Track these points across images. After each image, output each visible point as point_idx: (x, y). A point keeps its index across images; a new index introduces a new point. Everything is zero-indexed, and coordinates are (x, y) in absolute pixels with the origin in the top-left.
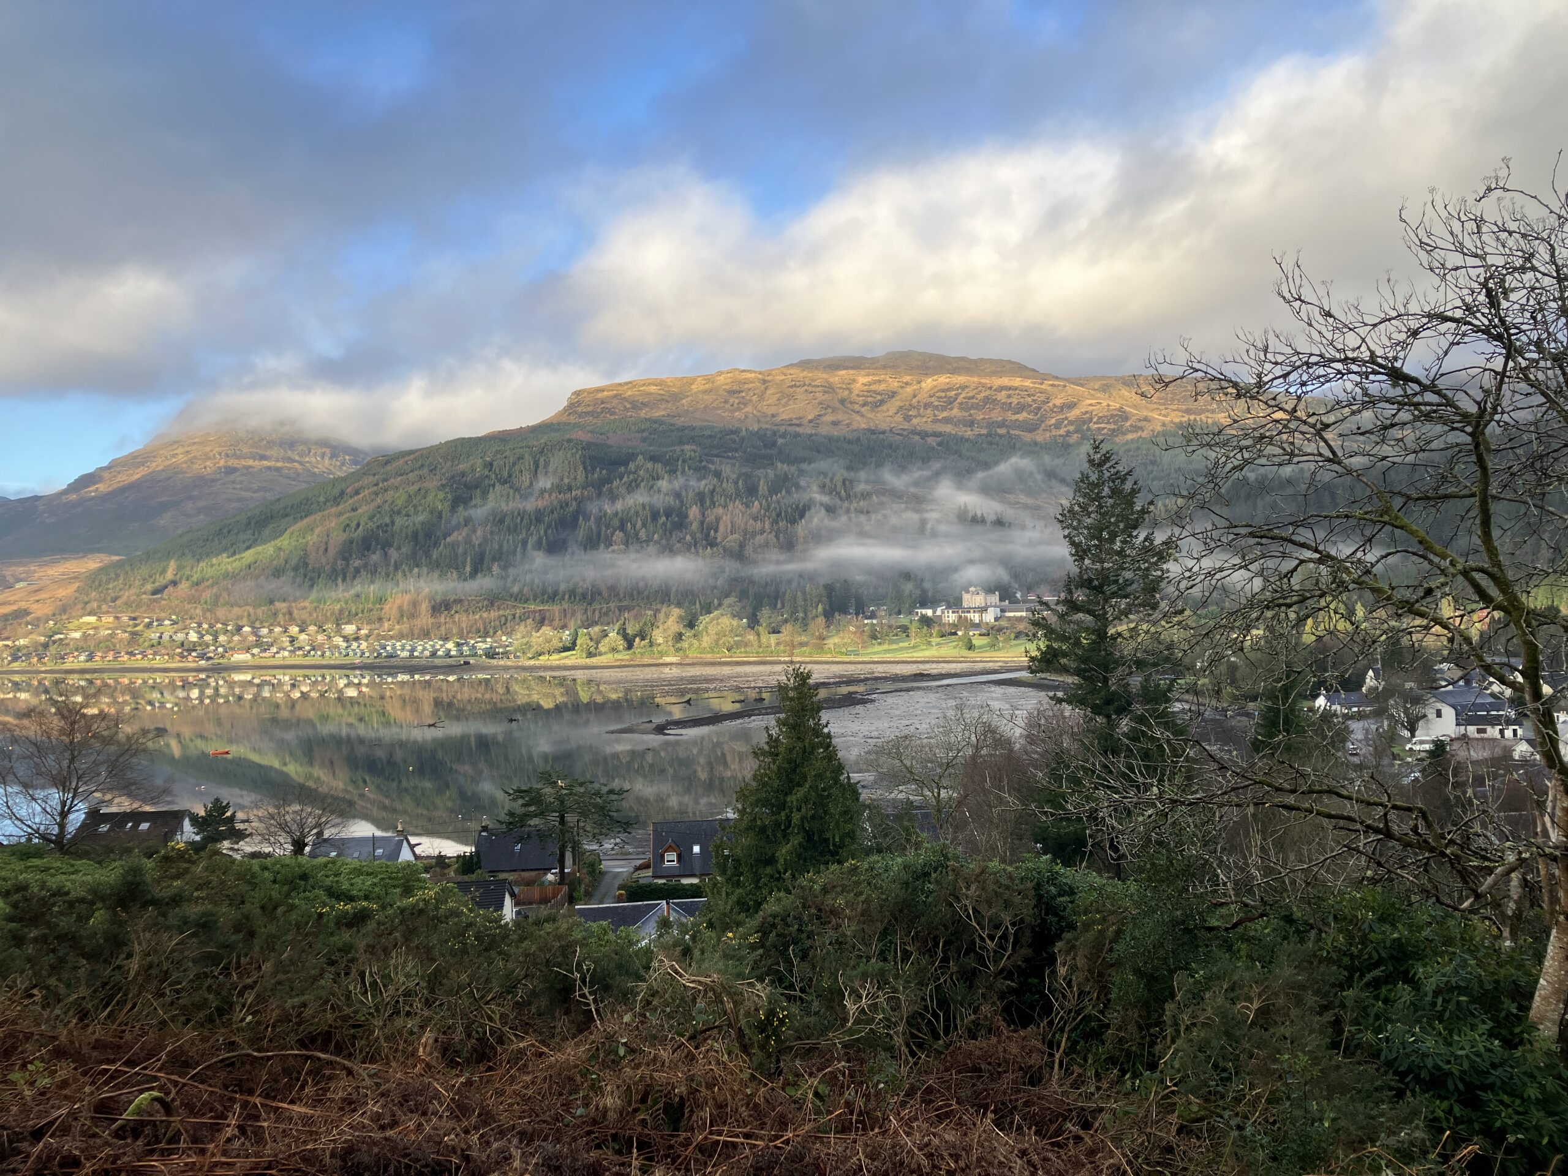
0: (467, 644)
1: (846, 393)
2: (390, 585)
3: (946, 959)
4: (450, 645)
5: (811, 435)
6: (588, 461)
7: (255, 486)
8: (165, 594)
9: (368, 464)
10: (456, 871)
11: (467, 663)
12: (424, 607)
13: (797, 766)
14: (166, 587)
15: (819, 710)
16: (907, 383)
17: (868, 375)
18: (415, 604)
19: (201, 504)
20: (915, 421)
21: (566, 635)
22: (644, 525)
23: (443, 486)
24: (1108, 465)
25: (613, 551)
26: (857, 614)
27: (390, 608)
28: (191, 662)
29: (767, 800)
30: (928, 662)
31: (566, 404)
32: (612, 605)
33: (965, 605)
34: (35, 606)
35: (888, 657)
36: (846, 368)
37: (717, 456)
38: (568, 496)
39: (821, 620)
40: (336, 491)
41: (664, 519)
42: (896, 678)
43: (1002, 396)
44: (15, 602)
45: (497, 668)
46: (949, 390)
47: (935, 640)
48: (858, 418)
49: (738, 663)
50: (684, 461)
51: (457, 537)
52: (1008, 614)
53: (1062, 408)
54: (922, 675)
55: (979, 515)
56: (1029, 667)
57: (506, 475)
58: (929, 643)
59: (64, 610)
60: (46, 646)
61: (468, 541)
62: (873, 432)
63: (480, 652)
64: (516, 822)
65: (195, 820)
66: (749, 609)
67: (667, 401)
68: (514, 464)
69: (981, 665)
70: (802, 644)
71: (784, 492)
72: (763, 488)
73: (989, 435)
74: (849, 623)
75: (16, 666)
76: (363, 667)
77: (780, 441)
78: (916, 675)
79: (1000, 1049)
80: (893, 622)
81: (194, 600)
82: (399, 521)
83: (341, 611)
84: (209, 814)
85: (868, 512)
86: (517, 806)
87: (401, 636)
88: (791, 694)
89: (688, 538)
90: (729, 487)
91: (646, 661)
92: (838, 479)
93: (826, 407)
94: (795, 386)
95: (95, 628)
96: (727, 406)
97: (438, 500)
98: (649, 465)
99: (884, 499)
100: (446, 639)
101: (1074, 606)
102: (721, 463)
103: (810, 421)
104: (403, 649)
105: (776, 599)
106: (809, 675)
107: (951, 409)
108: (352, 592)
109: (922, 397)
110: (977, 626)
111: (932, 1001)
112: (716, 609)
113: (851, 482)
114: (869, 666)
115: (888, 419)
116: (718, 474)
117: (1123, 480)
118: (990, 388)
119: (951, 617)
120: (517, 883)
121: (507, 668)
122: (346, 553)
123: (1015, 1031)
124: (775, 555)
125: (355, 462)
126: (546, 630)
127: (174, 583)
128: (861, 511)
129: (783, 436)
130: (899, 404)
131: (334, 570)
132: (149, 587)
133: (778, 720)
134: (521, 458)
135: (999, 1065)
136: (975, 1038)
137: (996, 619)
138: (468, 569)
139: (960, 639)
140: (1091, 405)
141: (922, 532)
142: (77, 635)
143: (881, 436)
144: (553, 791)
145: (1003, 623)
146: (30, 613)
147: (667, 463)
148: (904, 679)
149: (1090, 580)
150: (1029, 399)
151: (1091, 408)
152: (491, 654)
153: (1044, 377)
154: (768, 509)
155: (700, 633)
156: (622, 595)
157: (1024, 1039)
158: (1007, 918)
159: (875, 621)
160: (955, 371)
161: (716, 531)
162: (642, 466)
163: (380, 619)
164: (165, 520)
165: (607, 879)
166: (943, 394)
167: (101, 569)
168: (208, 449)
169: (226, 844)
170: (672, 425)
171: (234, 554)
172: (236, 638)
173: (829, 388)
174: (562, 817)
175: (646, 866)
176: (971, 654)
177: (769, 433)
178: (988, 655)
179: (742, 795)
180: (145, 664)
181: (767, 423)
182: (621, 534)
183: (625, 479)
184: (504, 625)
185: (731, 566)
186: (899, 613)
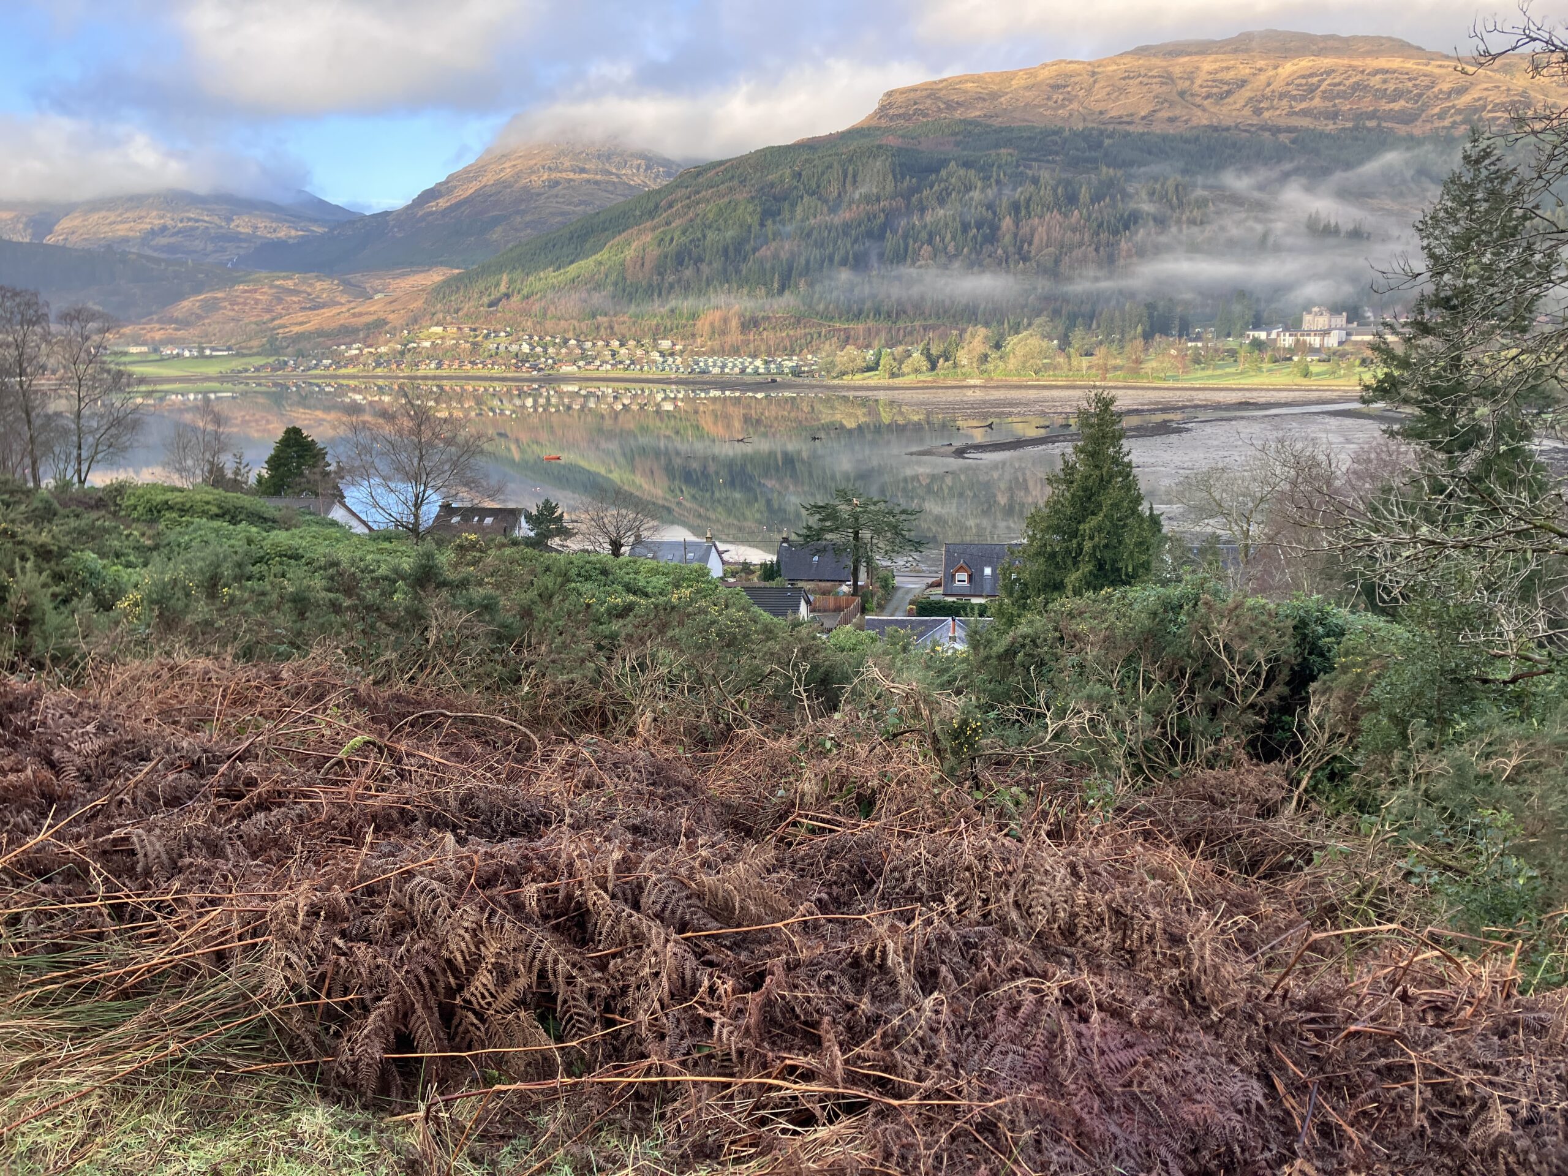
0: (774, 361)
1: (1188, 83)
2: (703, 300)
3: (1191, 690)
4: (758, 362)
5: (1143, 134)
6: (898, 169)
7: (576, 200)
8: (500, 308)
9: (681, 176)
10: (759, 577)
11: (774, 381)
12: (734, 323)
13: (1092, 495)
14: (500, 300)
15: (1120, 437)
16: (1260, 70)
17: (1215, 61)
18: (725, 320)
19: (528, 218)
20: (1266, 115)
21: (870, 354)
22: (954, 238)
23: (752, 198)
24: (1487, 162)
25: (920, 267)
26: (1180, 336)
27: (702, 325)
28: (525, 372)
29: (1058, 526)
30: (1256, 390)
31: (876, 106)
32: (917, 324)
33: (1305, 327)
34: (391, 316)
35: (1212, 383)
36: (1189, 54)
37: (1035, 160)
38: (876, 207)
39: (1139, 343)
40: (651, 205)
41: (975, 231)
42: (1217, 407)
43: (1376, 81)
44: (375, 312)
45: (802, 386)
46: (1311, 75)
47: (1266, 366)
48: (1200, 113)
49: (1045, 387)
50: (999, 167)
51: (764, 252)
52: (1354, 338)
53: (1449, 94)
54: (1247, 404)
55: (1333, 223)
56: (1362, 397)
57: (814, 186)
58: (1260, 369)
59: (415, 321)
60: (402, 353)
61: (776, 256)
62: (1216, 129)
63: (786, 370)
64: (812, 535)
65: (529, 517)
66: (1061, 329)
67: (984, 100)
68: (823, 173)
69: (1317, 394)
70: (1116, 368)
71: (1107, 200)
72: (1084, 194)
73: (1356, 128)
74: (1171, 345)
75: (379, 371)
76: (679, 382)
77: (1107, 142)
78: (1241, 403)
79: (1237, 780)
80: (1220, 345)
81: (526, 313)
82: (711, 235)
83: (658, 326)
84: (541, 513)
85: (1202, 223)
86: (813, 521)
87: (712, 353)
88: (1094, 420)
89: (1000, 251)
90: (1046, 194)
91: (950, 383)
92: (1170, 184)
93: (1163, 101)
94: (1128, 77)
95: (442, 338)
96: (1050, 103)
97: (748, 214)
98: (962, 172)
99: (1223, 206)
100: (755, 356)
101: (1424, 329)
102: (1040, 168)
103: (1143, 118)
104: (714, 366)
105: (1091, 319)
106: (1112, 401)
107: (1312, 99)
108: (668, 307)
109: (1278, 85)
110: (1313, 350)
111: (1172, 729)
112: (1026, 329)
113: (1185, 188)
114: (1188, 393)
115: (1234, 113)
116: (1035, 181)
117: (1504, 180)
118: (1363, 72)
119: (1287, 340)
120: (814, 592)
121: (812, 387)
122: (660, 269)
123: (1257, 765)
124: (1091, 271)
125: (668, 174)
126: (851, 349)
127: (507, 296)
128: (1192, 222)
129: (1109, 137)
130: (1249, 94)
131: (650, 285)
132: (485, 300)
133: (1076, 447)
134: (830, 166)
135: (1234, 795)
136: (1212, 768)
137: (1340, 343)
138: (776, 285)
139: (1296, 366)
140: (1486, 89)
141: (1264, 245)
142: (427, 344)
143: (1225, 134)
144: (848, 508)
145: (1348, 348)
146: (387, 323)
147: (982, 169)
148: (1229, 407)
149: (1448, 299)
150: (1410, 84)
151: (1486, 93)
152: (796, 372)
153: (1431, 57)
154: (1088, 219)
155: (1007, 354)
156: (927, 312)
157: (1265, 773)
158: (1260, 655)
159: (1200, 344)
160: (1320, 53)
161: (1030, 244)
162: (955, 173)
163: (693, 335)
164: (497, 234)
165: (900, 594)
166: (1304, 81)
167: (444, 282)
168: (532, 162)
169: (557, 540)
170: (988, 126)
171: (559, 268)
172: (564, 350)
173: (1168, 78)
174: (856, 533)
175: (939, 585)
176: (1305, 382)
177: (1095, 133)
178: (1327, 382)
179: (1032, 522)
180: (485, 373)
181: (1093, 121)
182: (930, 248)
183: (936, 187)
184: (809, 344)
185: (1043, 285)
186: (1229, 335)
